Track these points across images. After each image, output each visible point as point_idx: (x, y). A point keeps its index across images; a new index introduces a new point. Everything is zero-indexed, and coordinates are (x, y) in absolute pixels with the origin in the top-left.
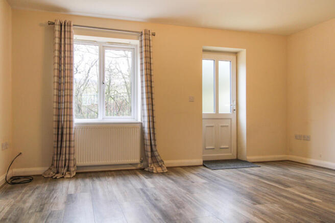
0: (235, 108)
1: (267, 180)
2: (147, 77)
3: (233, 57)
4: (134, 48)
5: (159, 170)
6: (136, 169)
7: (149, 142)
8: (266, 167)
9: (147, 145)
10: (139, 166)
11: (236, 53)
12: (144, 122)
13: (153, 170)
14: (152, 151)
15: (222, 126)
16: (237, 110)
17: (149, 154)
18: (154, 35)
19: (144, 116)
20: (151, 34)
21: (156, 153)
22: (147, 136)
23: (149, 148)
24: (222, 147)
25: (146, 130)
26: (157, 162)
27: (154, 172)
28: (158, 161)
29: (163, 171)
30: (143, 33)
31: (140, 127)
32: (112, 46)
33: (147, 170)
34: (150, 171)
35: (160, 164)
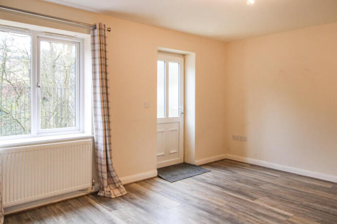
0: (183, 112)
1: (230, 190)
2: (102, 83)
3: (181, 59)
4: (80, 43)
5: (117, 193)
6: (87, 195)
7: (105, 161)
8: (216, 171)
9: (101, 165)
10: (90, 191)
11: (184, 55)
12: (97, 136)
13: (110, 194)
14: (108, 171)
15: (171, 131)
16: (184, 113)
17: (105, 176)
18: (109, 31)
19: (97, 129)
20: (106, 29)
21: (113, 174)
22: (101, 153)
23: (104, 169)
24: (172, 152)
25: (101, 147)
26: (115, 184)
27: (113, 197)
28: (116, 182)
29: (121, 193)
30: (98, 27)
31: (92, 143)
32: (50, 37)
33: (101, 194)
34: (106, 196)
35: (117, 185)
